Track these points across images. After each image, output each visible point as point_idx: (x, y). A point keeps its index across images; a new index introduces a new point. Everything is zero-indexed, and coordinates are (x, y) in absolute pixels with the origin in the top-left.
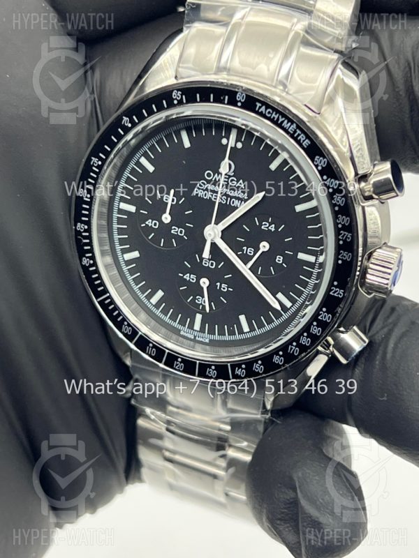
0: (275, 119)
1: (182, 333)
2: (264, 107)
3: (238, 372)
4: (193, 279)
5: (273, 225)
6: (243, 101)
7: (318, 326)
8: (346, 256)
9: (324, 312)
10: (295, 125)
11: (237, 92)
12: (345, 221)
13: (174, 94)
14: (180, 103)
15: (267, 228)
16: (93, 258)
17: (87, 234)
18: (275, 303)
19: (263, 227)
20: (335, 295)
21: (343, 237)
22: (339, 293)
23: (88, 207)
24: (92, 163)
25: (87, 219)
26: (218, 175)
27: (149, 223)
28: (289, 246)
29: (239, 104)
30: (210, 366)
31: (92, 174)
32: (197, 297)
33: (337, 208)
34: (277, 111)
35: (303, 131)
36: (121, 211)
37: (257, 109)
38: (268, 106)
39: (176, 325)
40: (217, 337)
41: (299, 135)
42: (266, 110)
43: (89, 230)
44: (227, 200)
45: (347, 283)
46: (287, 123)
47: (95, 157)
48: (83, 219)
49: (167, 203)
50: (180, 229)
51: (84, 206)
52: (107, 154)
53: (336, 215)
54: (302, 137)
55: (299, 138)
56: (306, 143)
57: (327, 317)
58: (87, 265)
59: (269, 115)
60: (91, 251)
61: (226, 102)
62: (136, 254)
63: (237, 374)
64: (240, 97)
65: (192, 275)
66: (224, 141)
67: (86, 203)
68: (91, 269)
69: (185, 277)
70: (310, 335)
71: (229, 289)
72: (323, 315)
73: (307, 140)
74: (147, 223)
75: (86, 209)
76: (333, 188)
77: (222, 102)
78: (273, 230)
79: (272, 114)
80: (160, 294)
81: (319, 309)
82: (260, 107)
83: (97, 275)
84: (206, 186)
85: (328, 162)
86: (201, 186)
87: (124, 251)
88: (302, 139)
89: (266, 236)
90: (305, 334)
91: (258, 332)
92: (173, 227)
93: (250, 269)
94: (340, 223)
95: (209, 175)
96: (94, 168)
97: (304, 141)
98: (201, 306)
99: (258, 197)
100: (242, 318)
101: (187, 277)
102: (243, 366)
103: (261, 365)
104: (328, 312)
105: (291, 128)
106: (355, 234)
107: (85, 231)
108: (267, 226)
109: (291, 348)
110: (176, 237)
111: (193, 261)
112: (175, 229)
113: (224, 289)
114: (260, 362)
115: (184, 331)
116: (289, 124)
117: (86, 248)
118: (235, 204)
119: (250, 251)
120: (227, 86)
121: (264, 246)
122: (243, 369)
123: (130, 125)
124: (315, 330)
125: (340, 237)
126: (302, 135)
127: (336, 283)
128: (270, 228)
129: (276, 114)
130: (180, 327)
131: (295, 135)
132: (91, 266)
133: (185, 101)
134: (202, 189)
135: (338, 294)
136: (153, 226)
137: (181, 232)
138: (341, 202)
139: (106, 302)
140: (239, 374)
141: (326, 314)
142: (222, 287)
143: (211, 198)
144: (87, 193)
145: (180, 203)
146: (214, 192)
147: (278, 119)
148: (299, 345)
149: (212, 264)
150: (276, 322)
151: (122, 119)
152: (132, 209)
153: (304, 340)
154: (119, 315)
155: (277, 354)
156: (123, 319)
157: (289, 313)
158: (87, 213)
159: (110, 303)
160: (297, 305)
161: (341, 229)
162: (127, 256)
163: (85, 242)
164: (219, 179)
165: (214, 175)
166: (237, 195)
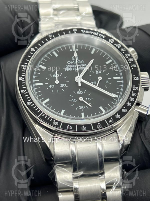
0: (90, 33)
3: (110, 121)
4: (75, 101)
7: (134, 92)
8: (133, 66)
11: (73, 29)
12: (128, 55)
13: (49, 36)
15: (98, 73)
16: (32, 101)
17: (27, 93)
19: (96, 73)
21: (130, 60)
24: (22, 67)
26: (73, 62)
29: (75, 32)
30: (97, 123)
31: (23, 71)
32: (79, 107)
33: (123, 53)
34: (90, 30)
36: (36, 87)
38: (86, 30)
41: (100, 35)
43: (27, 91)
46: (95, 33)
48: (23, 88)
49: (56, 77)
53: (124, 55)
54: (102, 36)
56: (104, 37)
57: (136, 88)
58: (30, 104)
59: (87, 33)
60: (30, 98)
61: (70, 33)
62: (48, 100)
63: (110, 122)
64: (75, 30)
65: (74, 99)
66: (71, 50)
67: (23, 82)
69: (72, 101)
70: (133, 97)
71: (92, 99)
72: (134, 88)
74: (49, 87)
76: (119, 47)
77: (68, 33)
79: (88, 32)
80: (63, 111)
81: (132, 86)
82: (83, 31)
83: (35, 107)
84: (69, 67)
85: (114, 40)
86: (67, 67)
89: (99, 75)
90: (131, 97)
96: (23, 69)
97: (103, 36)
98: (82, 109)
99: (92, 61)
100: (101, 108)
101: (73, 101)
103: (118, 115)
105: (97, 34)
109: (128, 104)
110: (63, 88)
111: (73, 94)
112: (61, 85)
114: (117, 114)
117: (27, 98)
119: (95, 83)
121: (100, 78)
122: (111, 119)
126: (102, 35)
127: (134, 76)
128: (99, 72)
132: (32, 104)
134: (68, 68)
135: (137, 79)
136: (52, 87)
137: (65, 85)
138: (124, 50)
139: (43, 116)
140: (111, 122)
141: (135, 87)
142: (89, 99)
143: (73, 70)
144: (23, 78)
145: (61, 75)
146: (73, 67)
147: (91, 33)
148: (130, 102)
149: (81, 92)
150: (115, 104)
151: (31, 49)
152: (41, 84)
153: (131, 99)
154: (50, 119)
155: (123, 108)
156: (53, 120)
157: (119, 99)
158: (24, 85)
159: (45, 116)
160: (120, 95)
161: (128, 58)
162: (44, 102)
163: (26, 96)
164: (73, 63)
165: (71, 62)
166: (82, 66)
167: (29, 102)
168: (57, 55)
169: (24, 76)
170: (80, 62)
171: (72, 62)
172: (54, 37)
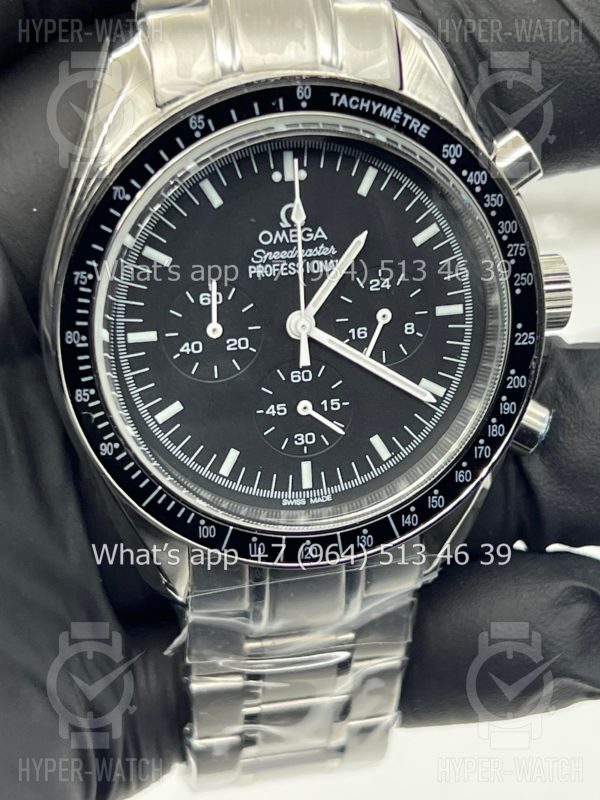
0: (367, 110)
1: (285, 503)
2: (344, 97)
3: (407, 521)
4: (282, 411)
5: (387, 280)
6: (308, 97)
7: (509, 401)
8: (524, 278)
9: (513, 376)
10: (399, 108)
11: (295, 88)
12: (511, 227)
13: (191, 122)
14: (206, 132)
15: (379, 287)
16: (118, 438)
17: (98, 402)
18: (425, 395)
19: (372, 289)
20: (524, 343)
21: (513, 253)
22: (527, 339)
23: (87, 357)
24: (76, 283)
25: (90, 378)
26: (281, 234)
27: (186, 348)
28: (420, 302)
29: (304, 104)
30: (359, 532)
31: (81, 300)
32: (296, 437)
33: (493, 213)
34: (367, 97)
35: (414, 115)
36: (132, 348)
37: (334, 103)
38: (350, 93)
39: (272, 494)
40: (342, 486)
41: (409, 122)
42: (348, 99)
43: (99, 395)
46: (387, 109)
47: (79, 270)
48: (84, 380)
49: (210, 306)
50: (240, 340)
51: (80, 358)
52: (100, 257)
53: (494, 223)
54: (415, 124)
55: (410, 127)
56: (424, 130)
57: (520, 383)
58: (110, 454)
59: (356, 107)
60: (112, 428)
61: (282, 108)
62: (176, 407)
63: (406, 525)
64: (303, 93)
65: (278, 406)
66: (277, 177)
67: (84, 351)
68: (118, 458)
69: (268, 412)
70: (501, 419)
71: (344, 404)
72: (513, 380)
73: (424, 126)
74: (182, 350)
75: (84, 363)
76: (480, 185)
77: (276, 110)
78: (388, 286)
79: (359, 103)
80: (233, 455)
81: (505, 374)
82: (338, 99)
83: (132, 464)
84: (265, 257)
85: (464, 148)
86: (259, 259)
87: (154, 410)
88: (416, 127)
89: (384, 299)
90: (494, 420)
91: (404, 452)
92: (228, 342)
93: (371, 357)
94: (504, 233)
95: (266, 237)
96: (82, 289)
97: (419, 129)
98: (305, 448)
99: (359, 242)
100: (376, 441)
101: (271, 411)
102: (413, 509)
103: (438, 496)
104: (518, 374)
105: (394, 115)
107: (93, 398)
108: (378, 283)
109: (479, 450)
110: (237, 354)
111: (274, 383)
112: (231, 343)
113: (335, 406)
114: (436, 492)
115: (289, 498)
116: (390, 110)
117: (100, 426)
119: (361, 332)
120: (276, 81)
121: (384, 316)
122: (412, 513)
123: (127, 197)
124: (507, 408)
125: (509, 255)
126: (414, 120)
127: (519, 326)
128: (382, 286)
129: (366, 102)
130: (279, 495)
131: (404, 124)
132: (117, 452)
133: (213, 128)
135: (527, 341)
136: (194, 352)
137: (243, 344)
138: (496, 202)
139: (160, 501)
140: (409, 523)
141: (517, 377)
142: (332, 404)
144: (81, 335)
145: (230, 298)
147: (371, 107)
148: (489, 441)
149: (307, 376)
150: (430, 426)
151: (111, 191)
152: (151, 336)
153: (494, 430)
154: (187, 514)
155: (459, 467)
156: (197, 518)
157: (445, 404)
158: (88, 367)
159: (167, 501)
160: (454, 387)
161: (508, 242)
162: (162, 416)
163: (96, 419)
164: (284, 239)
165: (274, 235)
166: (319, 253)
167: (106, 442)
168: (216, 201)
169: (85, 324)
170: (312, 235)
171: (278, 233)
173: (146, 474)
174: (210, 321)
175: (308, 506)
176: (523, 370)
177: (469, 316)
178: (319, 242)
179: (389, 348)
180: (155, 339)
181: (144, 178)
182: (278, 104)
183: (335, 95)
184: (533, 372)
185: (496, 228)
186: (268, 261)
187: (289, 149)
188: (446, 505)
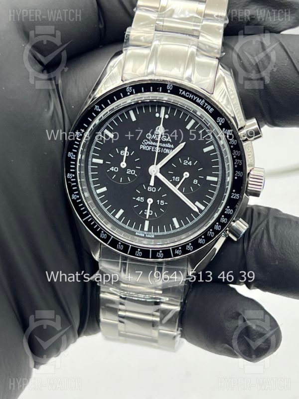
0: (192, 98)
1: (137, 234)
2: (184, 92)
3: (177, 252)
4: (142, 200)
5: (191, 162)
6: (171, 89)
7: (225, 218)
8: (239, 173)
10: (204, 100)
11: (167, 85)
12: (238, 153)
13: (127, 89)
14: (132, 94)
15: (187, 164)
16: (79, 194)
17: (74, 180)
18: (195, 208)
19: (184, 164)
20: (234, 197)
21: (237, 163)
22: (236, 196)
23: (74, 163)
24: (75, 136)
25: (74, 170)
27: (112, 169)
28: (201, 173)
29: (169, 91)
30: (159, 251)
31: (76, 142)
32: (145, 211)
33: (232, 147)
34: (193, 94)
35: (209, 104)
36: (93, 164)
37: (180, 93)
38: (186, 91)
39: (132, 229)
40: (159, 233)
41: (207, 106)
42: (186, 93)
43: (75, 177)
44: (161, 150)
45: (241, 190)
48: (71, 170)
49: (123, 156)
51: (72, 162)
52: (86, 129)
53: (232, 150)
54: (209, 107)
55: (207, 108)
56: (211, 110)
57: (230, 212)
58: (75, 199)
59: (188, 96)
60: (78, 190)
61: (161, 91)
62: (104, 189)
64: (169, 87)
65: (141, 198)
66: (157, 115)
68: (78, 201)
69: (137, 199)
70: (220, 224)
71: (166, 203)
72: (228, 210)
74: (111, 169)
75: (73, 164)
76: (229, 135)
77: (158, 91)
78: (191, 164)
80: (121, 211)
81: (225, 207)
83: (82, 205)
84: (147, 143)
85: (225, 120)
86: (145, 143)
87: (96, 188)
88: (209, 108)
89: (187, 168)
90: (217, 223)
91: (185, 227)
93: (178, 189)
94: (235, 155)
96: (77, 139)
99: (182, 146)
100: (175, 220)
101: (138, 199)
102: (180, 248)
103: (191, 246)
104: (230, 208)
105: (202, 102)
106: (244, 160)
107: (73, 178)
108: (187, 162)
109: (209, 233)
110: (130, 175)
111: (141, 189)
112: (129, 171)
113: (162, 203)
114: (190, 244)
115: (139, 232)
116: (200, 100)
117: (74, 188)
118: (166, 152)
119: (177, 179)
120: (161, 81)
121: (186, 175)
122: (179, 250)
123: (100, 110)
124: (223, 220)
127: (234, 191)
130: (135, 230)
131: (204, 107)
132: (78, 199)
134: (145, 145)
136: (115, 171)
137: (133, 172)
138: (234, 143)
139: (89, 220)
143: (151, 150)
144: (74, 154)
145: (131, 155)
146: (152, 145)
148: (214, 231)
149: (154, 190)
150: (196, 220)
151: (94, 107)
152: (101, 161)
153: (217, 227)
154: (98, 227)
155: (201, 237)
156: (101, 230)
157: (204, 213)
158: (74, 166)
159: (92, 221)
160: (208, 207)
161: (236, 158)
162: (99, 191)
163: (73, 185)
164: (155, 138)
165: (152, 136)
166: (167, 146)
167: (75, 194)
168: (134, 119)
169: (76, 151)
171: (154, 135)
172: (134, 93)
173: (86, 209)
174: (123, 161)
175: (145, 237)
176: (233, 207)
177: (219, 183)
178: (168, 142)
179: (186, 187)
180: (102, 163)
181: (107, 105)
182: (159, 89)
183: (181, 90)
184: (236, 210)
185: (232, 152)
186: (148, 145)
187: (164, 106)
188: (193, 251)
